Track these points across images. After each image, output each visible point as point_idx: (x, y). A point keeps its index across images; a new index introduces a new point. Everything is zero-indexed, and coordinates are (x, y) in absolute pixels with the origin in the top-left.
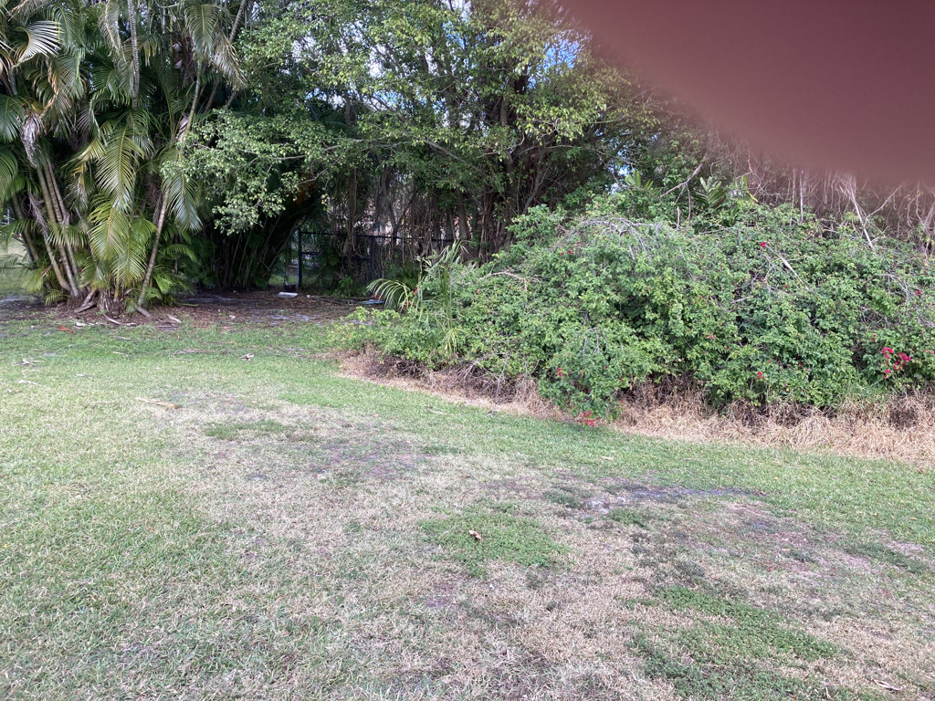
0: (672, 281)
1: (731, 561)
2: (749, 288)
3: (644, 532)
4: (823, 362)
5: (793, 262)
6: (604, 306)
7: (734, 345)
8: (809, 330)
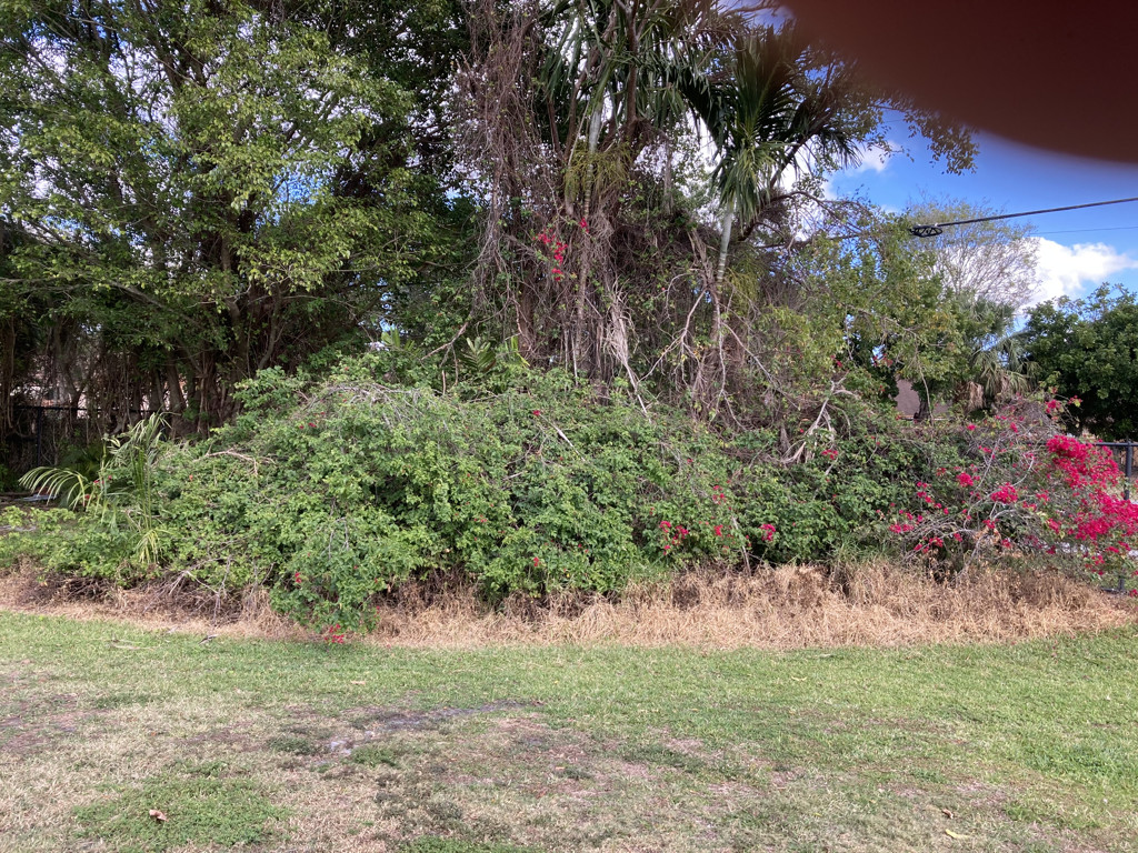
0: (435, 457)
1: (496, 793)
2: (523, 462)
3: (394, 772)
4: (603, 542)
5: (569, 431)
6: (354, 489)
7: (509, 528)
8: (587, 506)
